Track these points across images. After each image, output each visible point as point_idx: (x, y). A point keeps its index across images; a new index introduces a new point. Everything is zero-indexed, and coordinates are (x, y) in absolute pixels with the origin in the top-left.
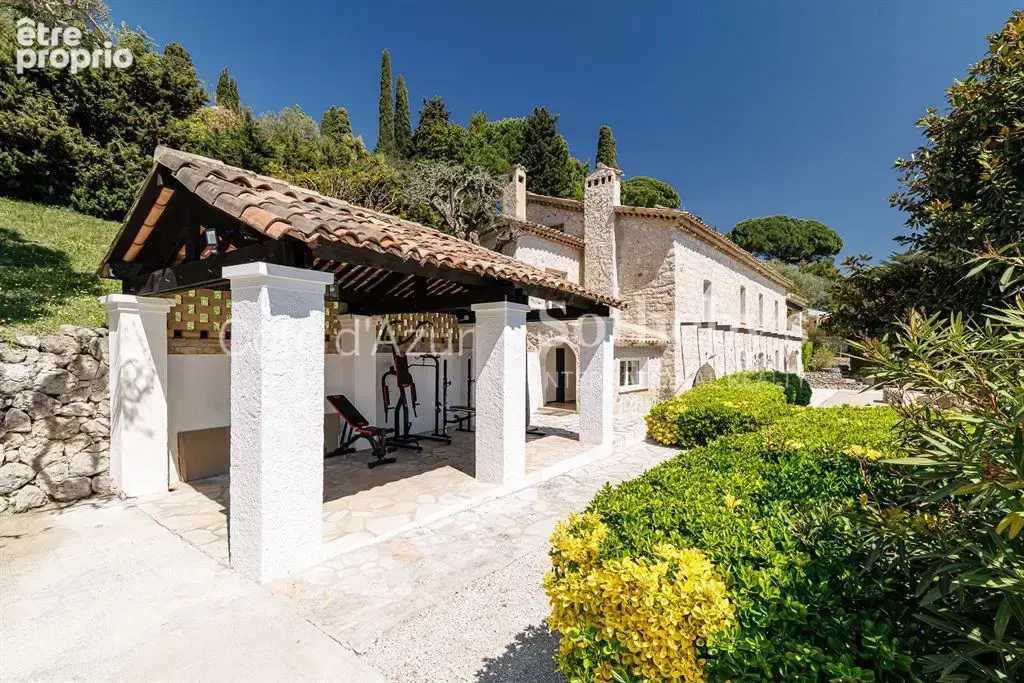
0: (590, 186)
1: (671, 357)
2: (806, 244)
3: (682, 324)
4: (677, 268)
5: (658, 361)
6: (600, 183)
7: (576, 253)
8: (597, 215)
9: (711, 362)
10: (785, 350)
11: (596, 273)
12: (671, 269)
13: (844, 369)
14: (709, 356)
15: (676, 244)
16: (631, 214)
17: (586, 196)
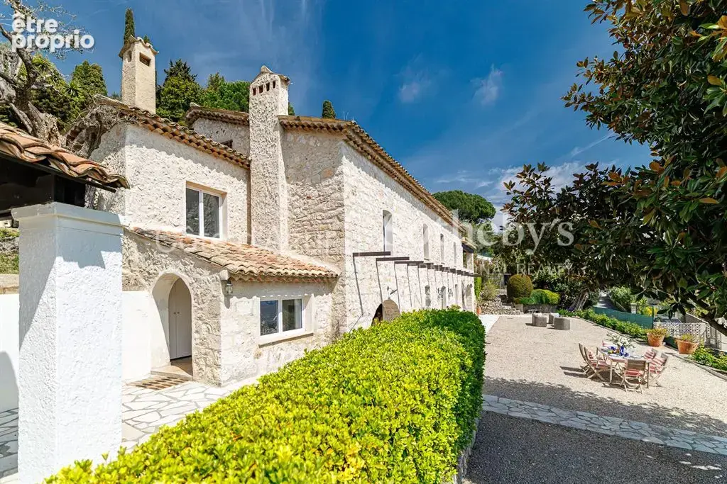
0: (254, 93)
1: (342, 293)
2: (473, 210)
3: (355, 255)
4: (347, 189)
5: (328, 298)
6: (265, 89)
7: (241, 171)
8: (262, 127)
9: (394, 298)
10: (463, 284)
11: (262, 194)
12: (340, 190)
13: (503, 297)
14: (390, 291)
15: (345, 160)
16: (297, 126)
17: (250, 106)
